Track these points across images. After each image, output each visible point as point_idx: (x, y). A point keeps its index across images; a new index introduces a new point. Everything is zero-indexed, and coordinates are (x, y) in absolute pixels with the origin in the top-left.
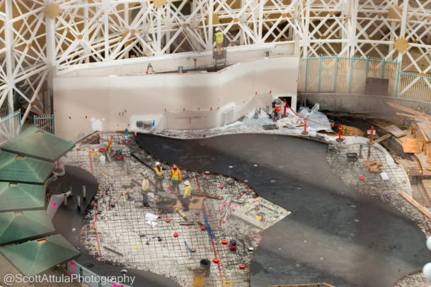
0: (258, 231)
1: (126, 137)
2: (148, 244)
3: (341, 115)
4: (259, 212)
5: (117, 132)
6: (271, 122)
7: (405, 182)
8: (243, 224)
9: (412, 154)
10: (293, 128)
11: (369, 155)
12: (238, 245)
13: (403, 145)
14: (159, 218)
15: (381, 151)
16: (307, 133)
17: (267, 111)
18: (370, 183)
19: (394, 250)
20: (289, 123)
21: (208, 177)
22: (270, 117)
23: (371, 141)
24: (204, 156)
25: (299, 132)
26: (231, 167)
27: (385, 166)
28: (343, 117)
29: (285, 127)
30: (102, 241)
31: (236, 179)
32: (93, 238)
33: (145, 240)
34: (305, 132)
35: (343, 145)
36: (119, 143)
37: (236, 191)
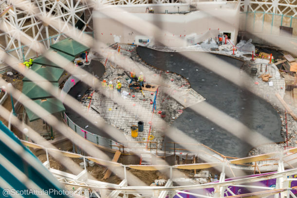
0: (182, 108)
1: (132, 47)
2: (117, 108)
3: (264, 46)
4: (188, 97)
5: (129, 44)
6: (216, 46)
7: (282, 89)
8: (176, 103)
9: (295, 73)
10: (228, 51)
11: (266, 71)
12: (168, 115)
13: (291, 67)
14: (130, 94)
15: (275, 69)
16: (235, 54)
17: (216, 40)
18: (261, 87)
19: (259, 129)
20: (226, 48)
21: (167, 74)
22: (217, 43)
23: (270, 62)
24: (170, 62)
25: (230, 53)
26: (183, 69)
27: (273, 78)
28: (265, 48)
29: (223, 50)
30: (92, 104)
31: (183, 77)
32: (88, 102)
33: (116, 106)
34: (234, 54)
35: (253, 63)
36: (127, 50)
37: (180, 84)
